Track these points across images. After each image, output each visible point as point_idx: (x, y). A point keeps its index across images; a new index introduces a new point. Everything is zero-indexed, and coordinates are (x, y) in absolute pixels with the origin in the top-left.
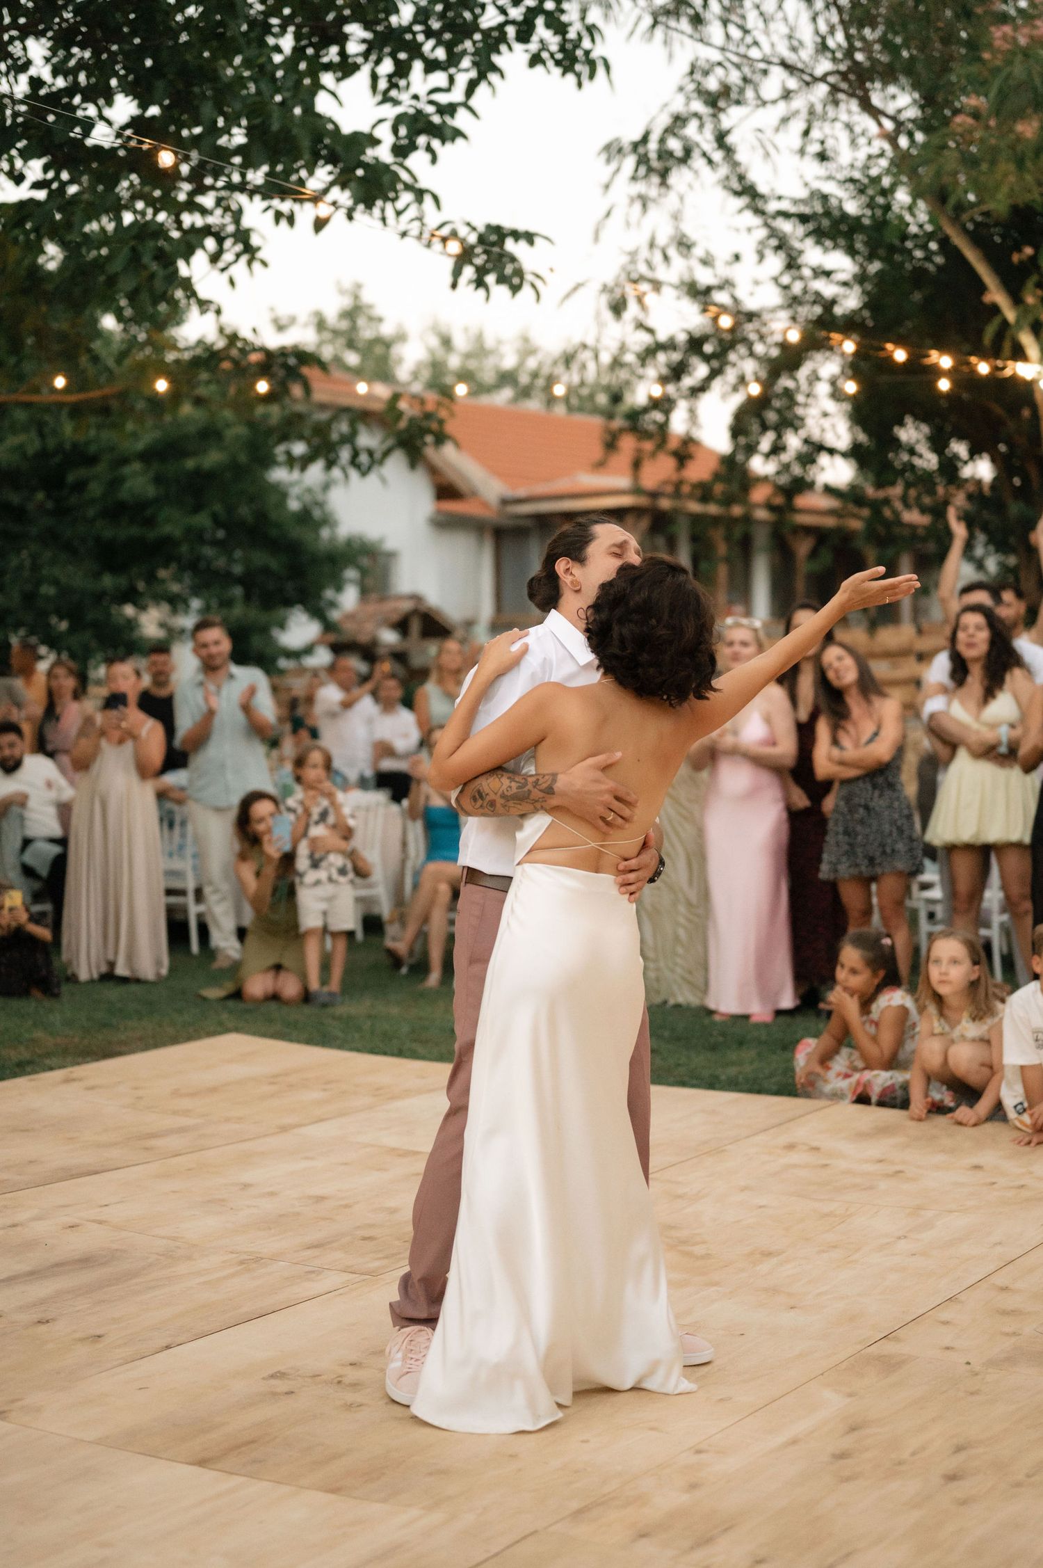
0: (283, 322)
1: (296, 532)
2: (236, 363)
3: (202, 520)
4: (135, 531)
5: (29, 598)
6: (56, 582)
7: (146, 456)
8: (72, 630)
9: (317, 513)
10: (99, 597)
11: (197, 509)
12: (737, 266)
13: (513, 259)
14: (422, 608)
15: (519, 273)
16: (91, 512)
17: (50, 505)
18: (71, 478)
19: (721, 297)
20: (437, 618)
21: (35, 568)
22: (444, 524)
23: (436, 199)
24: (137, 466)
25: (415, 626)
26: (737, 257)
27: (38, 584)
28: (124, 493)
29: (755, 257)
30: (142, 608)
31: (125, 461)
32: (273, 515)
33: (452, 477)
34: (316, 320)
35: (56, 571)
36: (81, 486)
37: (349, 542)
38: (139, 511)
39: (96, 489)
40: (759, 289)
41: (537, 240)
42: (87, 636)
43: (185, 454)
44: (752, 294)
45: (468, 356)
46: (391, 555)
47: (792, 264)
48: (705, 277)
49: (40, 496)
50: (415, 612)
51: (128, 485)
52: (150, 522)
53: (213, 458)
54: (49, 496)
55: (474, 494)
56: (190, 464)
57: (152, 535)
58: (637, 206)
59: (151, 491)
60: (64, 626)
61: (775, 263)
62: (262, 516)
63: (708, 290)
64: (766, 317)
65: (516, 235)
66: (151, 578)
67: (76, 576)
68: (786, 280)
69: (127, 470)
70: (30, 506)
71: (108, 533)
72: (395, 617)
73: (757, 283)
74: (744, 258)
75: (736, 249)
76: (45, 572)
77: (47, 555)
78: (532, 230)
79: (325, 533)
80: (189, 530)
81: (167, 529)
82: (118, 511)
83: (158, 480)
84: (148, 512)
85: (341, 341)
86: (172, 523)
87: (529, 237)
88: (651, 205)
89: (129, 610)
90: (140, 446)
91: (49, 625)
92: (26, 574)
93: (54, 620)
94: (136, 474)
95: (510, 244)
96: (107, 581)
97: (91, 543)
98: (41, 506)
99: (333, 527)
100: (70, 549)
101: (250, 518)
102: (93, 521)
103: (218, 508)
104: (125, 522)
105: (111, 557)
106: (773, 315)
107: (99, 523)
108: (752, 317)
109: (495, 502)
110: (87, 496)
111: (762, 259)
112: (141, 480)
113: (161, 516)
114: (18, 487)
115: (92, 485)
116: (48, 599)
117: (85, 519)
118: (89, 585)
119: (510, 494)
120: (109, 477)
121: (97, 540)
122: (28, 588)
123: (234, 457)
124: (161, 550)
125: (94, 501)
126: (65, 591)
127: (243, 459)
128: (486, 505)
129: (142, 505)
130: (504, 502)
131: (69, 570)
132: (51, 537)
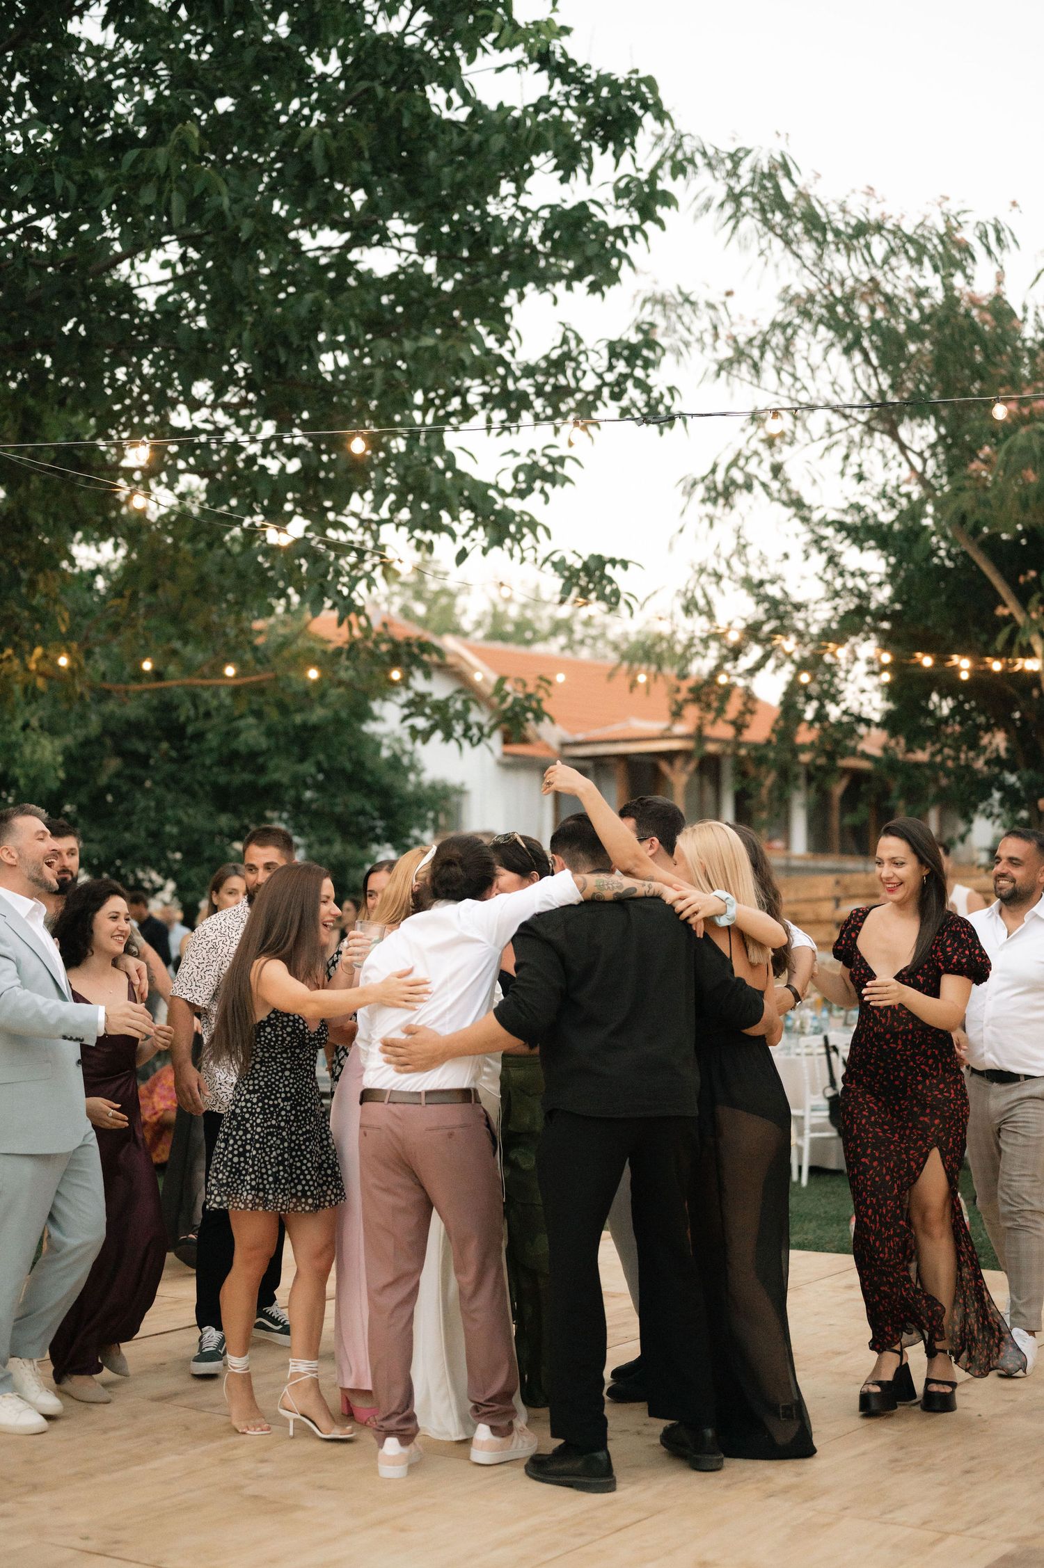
1: (388, 778)
3: (308, 768)
4: (247, 777)
5: (155, 835)
6: (179, 822)
9: (405, 760)
11: (302, 760)
12: (786, 562)
13: (611, 581)
15: (616, 593)
16: (208, 761)
17: (174, 754)
18: (190, 730)
19: (773, 591)
21: (160, 807)
22: (512, 764)
23: (547, 530)
26: (786, 556)
27: (162, 824)
29: (802, 556)
32: (369, 764)
35: (181, 814)
36: (199, 737)
37: (433, 787)
38: (252, 759)
39: (212, 740)
41: (630, 565)
44: (799, 588)
46: (463, 793)
47: (832, 560)
48: (759, 573)
49: (164, 745)
51: (243, 737)
52: (262, 770)
53: (318, 714)
54: (173, 747)
55: (539, 737)
57: (263, 781)
58: (706, 522)
59: (264, 743)
61: (819, 560)
62: (359, 764)
63: (761, 583)
64: (811, 607)
65: (613, 562)
66: (260, 817)
67: (197, 817)
68: (828, 576)
69: (242, 723)
70: (155, 755)
71: (223, 779)
73: (803, 578)
75: (784, 551)
76: (170, 813)
77: (170, 797)
78: (626, 558)
79: (412, 777)
80: (294, 777)
81: (276, 776)
82: (230, 759)
83: (269, 733)
84: (261, 760)
86: (281, 771)
87: (625, 564)
88: (716, 522)
92: (152, 814)
94: (249, 727)
95: (609, 570)
96: (224, 820)
97: (208, 788)
98: (166, 754)
99: (419, 772)
100: (188, 791)
101: (348, 766)
102: (210, 768)
103: (321, 757)
104: (238, 769)
105: (224, 799)
106: (818, 606)
107: (215, 770)
108: (798, 607)
109: (555, 747)
110: (205, 746)
111: (807, 558)
112: (254, 732)
113: (271, 765)
114: (143, 738)
115: (210, 736)
116: (171, 836)
117: (203, 765)
118: (208, 825)
119: (569, 738)
120: (224, 729)
121: (215, 785)
122: (153, 826)
123: (336, 713)
124: (270, 795)
125: (211, 750)
126: (185, 830)
127: (344, 714)
128: (548, 747)
129: (253, 755)
130: (564, 745)
131: (191, 811)
132: (172, 781)
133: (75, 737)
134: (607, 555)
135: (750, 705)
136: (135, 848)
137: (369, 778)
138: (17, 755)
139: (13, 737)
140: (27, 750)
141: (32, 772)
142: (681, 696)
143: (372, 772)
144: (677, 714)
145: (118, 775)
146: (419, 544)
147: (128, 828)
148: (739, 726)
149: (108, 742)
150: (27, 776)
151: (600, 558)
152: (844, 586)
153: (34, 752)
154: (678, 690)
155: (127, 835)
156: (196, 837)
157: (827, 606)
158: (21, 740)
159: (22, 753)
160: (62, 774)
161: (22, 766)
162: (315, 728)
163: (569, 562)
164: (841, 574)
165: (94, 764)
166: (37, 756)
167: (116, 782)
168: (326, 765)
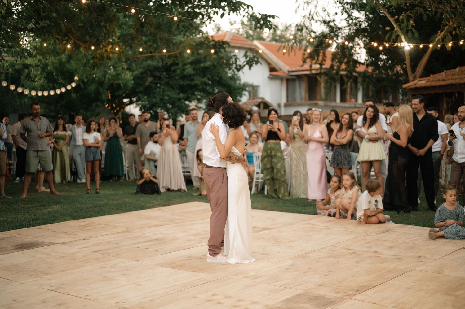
0: (233, 22)
1: (230, 82)
2: (207, 45)
3: (205, 79)
4: (189, 82)
5: (162, 99)
6: (168, 96)
7: (191, 63)
8: (172, 108)
9: (235, 76)
10: (180, 99)
11: (204, 77)
12: (336, 16)
13: (270, 22)
14: (264, 101)
15: (271, 25)
16: (177, 78)
17: (167, 76)
18: (172, 69)
19: (332, 24)
20: (268, 103)
21: (163, 92)
22: (272, 78)
24: (189, 66)
25: (262, 106)
26: (336, 14)
27: (164, 96)
28: (185, 73)
29: (341, 14)
30: (190, 102)
31: (186, 65)
32: (224, 78)
33: (274, 66)
34: (241, 22)
35: (168, 93)
36: (175, 71)
37: (244, 85)
38: (189, 77)
39: (178, 72)
40: (341, 22)
41: (275, 17)
42: (176, 109)
43: (201, 62)
44: (340, 23)
45: (282, 31)
46: (258, 86)
48: (328, 19)
49: (165, 74)
50: (262, 102)
51: (186, 71)
52: (192, 80)
53: (208, 64)
54: (167, 74)
55: (281, 70)
56: (202, 65)
57: (193, 83)
58: (306, 4)
59: (192, 72)
60: (171, 106)
61: (345, 15)
62: (221, 78)
63: (329, 22)
64: (343, 29)
65: (270, 16)
66: (193, 94)
67: (173, 94)
68: (348, 19)
69: (186, 67)
70: (162, 76)
71: (182, 83)
72: (257, 104)
74: (338, 14)
75: (335, 12)
76: (166, 93)
77: (166, 89)
78: (274, 15)
79: (238, 82)
80: (202, 82)
81: (196, 82)
82: (184, 77)
83: (194, 69)
84: (192, 77)
85: (248, 28)
86: (198, 80)
87: (273, 17)
88: (309, 4)
89: (187, 102)
90: (190, 61)
91: (167, 106)
92: (161, 93)
93: (168, 105)
94: (188, 68)
95: (268, 18)
96: (181, 95)
97: (177, 86)
98: (165, 76)
99: (240, 80)
100: (172, 87)
101: (217, 79)
102: (178, 80)
103: (209, 76)
104: (186, 80)
105: (182, 89)
106: (345, 28)
107: (179, 80)
108: (340, 29)
109: (286, 72)
110: (176, 73)
111: (342, 14)
112: (190, 69)
113: (195, 79)
114: (159, 71)
115: (178, 71)
116: (166, 100)
117: (176, 79)
118: (177, 96)
119: (290, 70)
120: (182, 68)
121: (179, 85)
122: (161, 97)
123: (213, 63)
124: (195, 87)
125: (178, 75)
126: (170, 98)
127: (215, 63)
128: (284, 72)
129: (190, 76)
130: (289, 72)
131: (172, 92)
132: (167, 84)
133: (139, 71)
134: (268, 14)
135: (324, 59)
136: (156, 103)
137: (224, 82)
138: (120, 77)
139: (119, 72)
140: (123, 75)
141: (124, 82)
142: (305, 56)
143: (225, 80)
144: (304, 62)
145: (152, 82)
146: (215, 12)
147: (154, 97)
148: (321, 64)
149: (149, 72)
150: (123, 83)
151: (266, 15)
152: (352, 22)
153: (124, 76)
154: (304, 54)
155: (154, 100)
156: (173, 100)
157: (347, 28)
158: (122, 73)
159: (121, 76)
160: (133, 82)
161: (122, 80)
162: (207, 68)
163: (257, 16)
164: (352, 19)
165: (144, 79)
166: (125, 77)
167: (151, 84)
168: (210, 78)
